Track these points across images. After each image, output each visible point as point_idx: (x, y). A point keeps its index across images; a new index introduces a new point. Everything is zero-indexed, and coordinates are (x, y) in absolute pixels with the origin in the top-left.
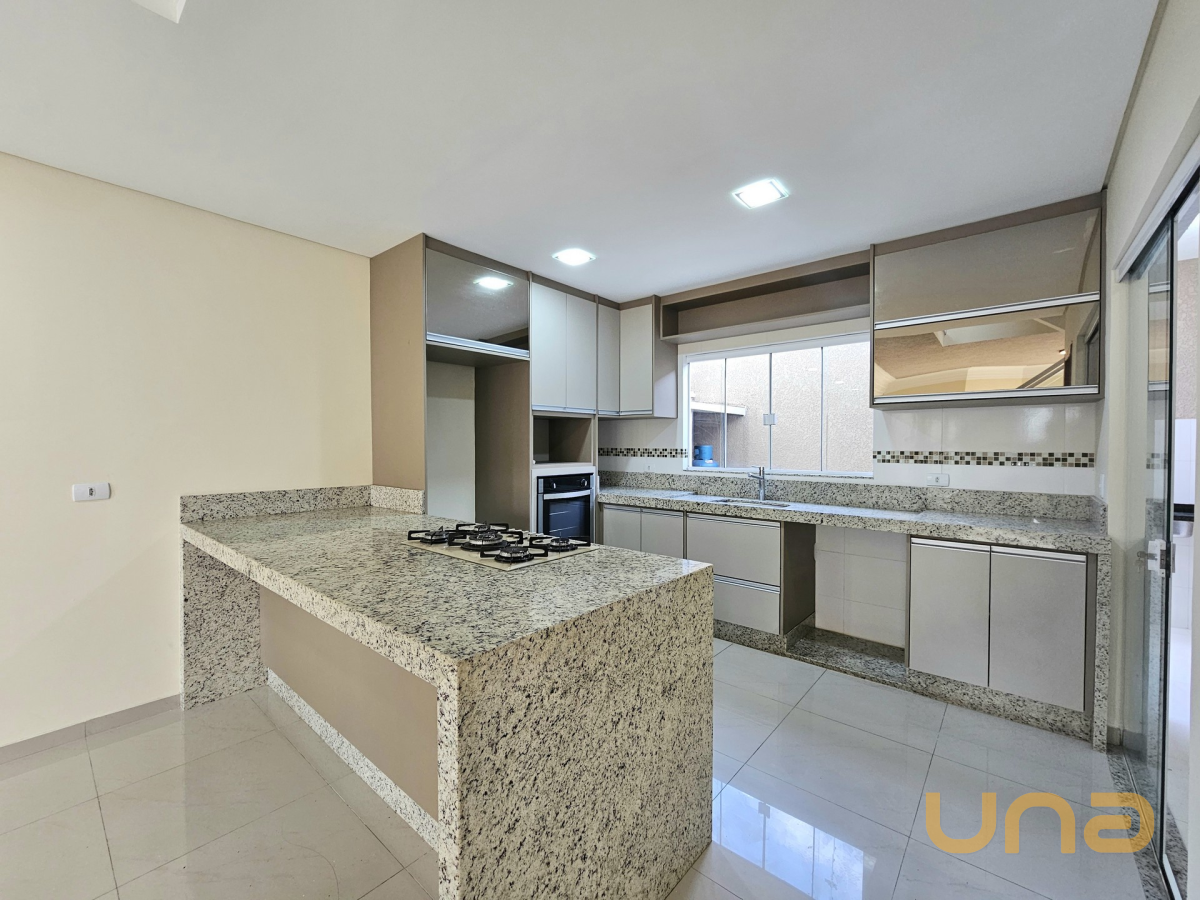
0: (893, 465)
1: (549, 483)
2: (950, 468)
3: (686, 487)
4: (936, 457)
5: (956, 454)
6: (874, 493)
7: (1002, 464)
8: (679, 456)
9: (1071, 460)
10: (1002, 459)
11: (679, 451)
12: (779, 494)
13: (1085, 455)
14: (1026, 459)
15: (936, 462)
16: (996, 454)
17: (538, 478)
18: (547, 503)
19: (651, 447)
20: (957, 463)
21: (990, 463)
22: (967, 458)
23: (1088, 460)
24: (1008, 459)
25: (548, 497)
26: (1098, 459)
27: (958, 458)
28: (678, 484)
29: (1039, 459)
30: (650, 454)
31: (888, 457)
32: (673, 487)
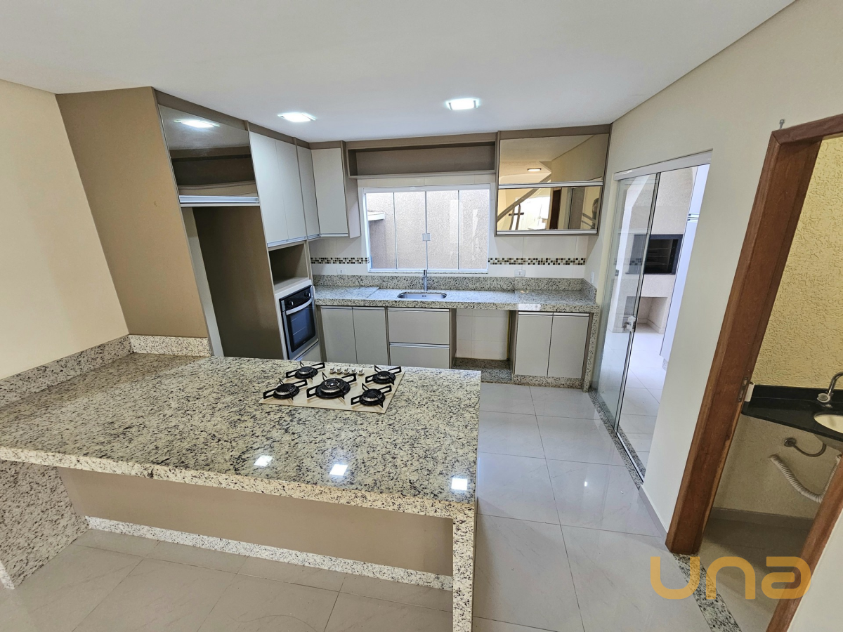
0: (498, 265)
1: (289, 301)
2: (526, 266)
3: (371, 284)
4: (520, 261)
5: (529, 259)
6: (489, 282)
7: (549, 264)
8: (364, 262)
9: (577, 262)
10: (549, 261)
11: (364, 259)
12: (435, 285)
13: (582, 259)
14: (559, 261)
15: (519, 264)
16: (547, 259)
17: (280, 300)
18: (289, 317)
19: (341, 257)
20: (529, 264)
21: (544, 264)
22: (534, 261)
23: (583, 262)
24: (552, 261)
25: (289, 312)
26: (587, 263)
27: (529, 261)
28: (366, 282)
29: (564, 261)
30: (340, 262)
31: (496, 261)
32: (362, 284)
